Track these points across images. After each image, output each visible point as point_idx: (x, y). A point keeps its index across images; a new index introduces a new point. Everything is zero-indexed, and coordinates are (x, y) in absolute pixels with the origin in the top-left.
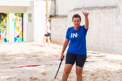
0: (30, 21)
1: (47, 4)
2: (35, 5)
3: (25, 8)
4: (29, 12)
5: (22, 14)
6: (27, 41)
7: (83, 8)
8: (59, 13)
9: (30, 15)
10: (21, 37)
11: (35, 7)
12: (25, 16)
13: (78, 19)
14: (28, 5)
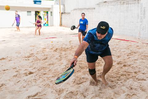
0: (52, 15)
1: (60, 7)
2: (54, 7)
3: (49, 9)
4: (51, 11)
5: (48, 12)
6: (50, 26)
7: (78, 9)
8: (66, 11)
9: (51, 12)
10: (47, 23)
11: (54, 8)
12: (49, 13)
13: (84, 14)
14: (50, 7)
